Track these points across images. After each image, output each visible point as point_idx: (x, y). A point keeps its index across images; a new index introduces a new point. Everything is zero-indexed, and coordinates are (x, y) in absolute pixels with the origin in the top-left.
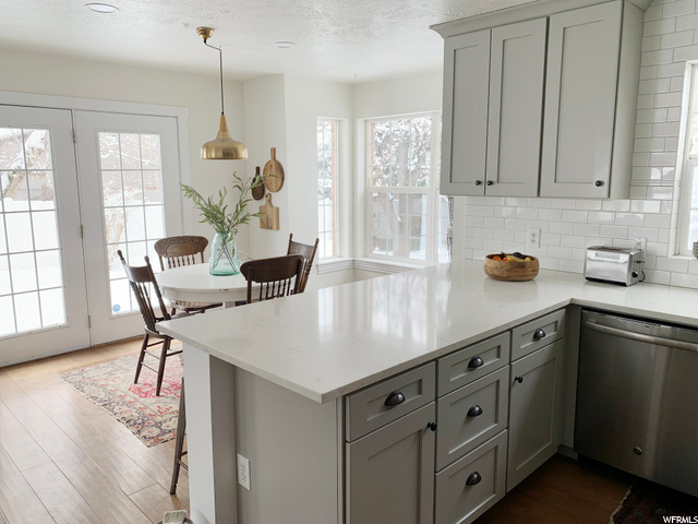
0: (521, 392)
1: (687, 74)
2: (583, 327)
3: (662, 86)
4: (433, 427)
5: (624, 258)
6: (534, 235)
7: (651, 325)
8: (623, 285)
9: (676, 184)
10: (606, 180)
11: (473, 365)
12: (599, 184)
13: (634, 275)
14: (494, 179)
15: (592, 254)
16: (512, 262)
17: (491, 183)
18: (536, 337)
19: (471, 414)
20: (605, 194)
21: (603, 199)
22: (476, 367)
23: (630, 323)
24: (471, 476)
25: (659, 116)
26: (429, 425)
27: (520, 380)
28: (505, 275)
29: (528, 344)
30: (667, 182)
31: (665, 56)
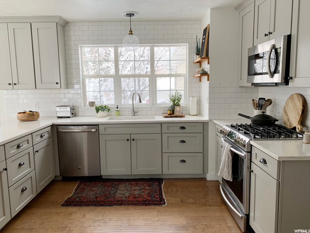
0: (39, 156)
1: (79, 49)
2: (58, 132)
3: (73, 52)
4: (6, 169)
5: (69, 109)
6: (36, 104)
7: (78, 127)
8: (69, 117)
9: (81, 83)
10: (59, 83)
11: (18, 147)
12: (57, 83)
13: (73, 114)
14: (16, 82)
15: (58, 109)
16: (28, 114)
17: (15, 84)
18: (41, 136)
19: (20, 165)
20: (60, 87)
21: (59, 89)
22: (20, 147)
23: (72, 127)
24: (23, 188)
25: (73, 62)
26: (4, 169)
27: (37, 152)
28: (26, 119)
29: (38, 139)
30: (78, 83)
31: (72, 43)
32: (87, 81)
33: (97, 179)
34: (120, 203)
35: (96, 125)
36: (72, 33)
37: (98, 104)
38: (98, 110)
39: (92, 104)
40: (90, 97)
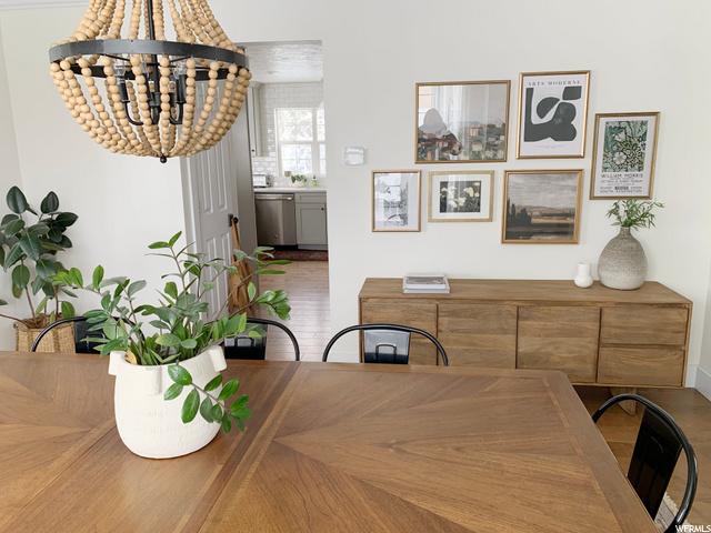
1: (275, 112)
3: (268, 116)
9: (276, 151)
10: (255, 150)
12: (253, 151)
13: (268, 184)
20: (255, 155)
21: (255, 157)
30: (273, 150)
31: (267, 107)
32: (283, 148)
33: (294, 248)
34: (313, 260)
35: (292, 194)
36: (267, 96)
37: (294, 174)
38: (293, 180)
39: (288, 174)
40: (286, 167)
